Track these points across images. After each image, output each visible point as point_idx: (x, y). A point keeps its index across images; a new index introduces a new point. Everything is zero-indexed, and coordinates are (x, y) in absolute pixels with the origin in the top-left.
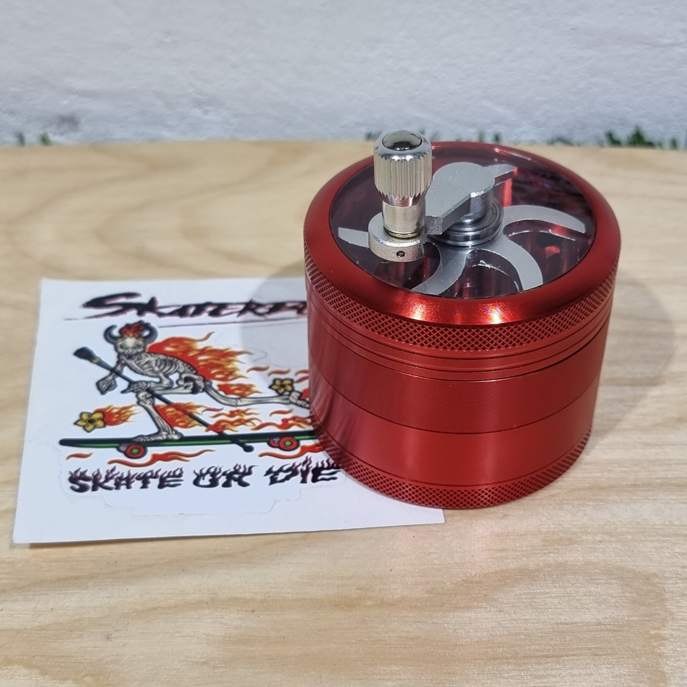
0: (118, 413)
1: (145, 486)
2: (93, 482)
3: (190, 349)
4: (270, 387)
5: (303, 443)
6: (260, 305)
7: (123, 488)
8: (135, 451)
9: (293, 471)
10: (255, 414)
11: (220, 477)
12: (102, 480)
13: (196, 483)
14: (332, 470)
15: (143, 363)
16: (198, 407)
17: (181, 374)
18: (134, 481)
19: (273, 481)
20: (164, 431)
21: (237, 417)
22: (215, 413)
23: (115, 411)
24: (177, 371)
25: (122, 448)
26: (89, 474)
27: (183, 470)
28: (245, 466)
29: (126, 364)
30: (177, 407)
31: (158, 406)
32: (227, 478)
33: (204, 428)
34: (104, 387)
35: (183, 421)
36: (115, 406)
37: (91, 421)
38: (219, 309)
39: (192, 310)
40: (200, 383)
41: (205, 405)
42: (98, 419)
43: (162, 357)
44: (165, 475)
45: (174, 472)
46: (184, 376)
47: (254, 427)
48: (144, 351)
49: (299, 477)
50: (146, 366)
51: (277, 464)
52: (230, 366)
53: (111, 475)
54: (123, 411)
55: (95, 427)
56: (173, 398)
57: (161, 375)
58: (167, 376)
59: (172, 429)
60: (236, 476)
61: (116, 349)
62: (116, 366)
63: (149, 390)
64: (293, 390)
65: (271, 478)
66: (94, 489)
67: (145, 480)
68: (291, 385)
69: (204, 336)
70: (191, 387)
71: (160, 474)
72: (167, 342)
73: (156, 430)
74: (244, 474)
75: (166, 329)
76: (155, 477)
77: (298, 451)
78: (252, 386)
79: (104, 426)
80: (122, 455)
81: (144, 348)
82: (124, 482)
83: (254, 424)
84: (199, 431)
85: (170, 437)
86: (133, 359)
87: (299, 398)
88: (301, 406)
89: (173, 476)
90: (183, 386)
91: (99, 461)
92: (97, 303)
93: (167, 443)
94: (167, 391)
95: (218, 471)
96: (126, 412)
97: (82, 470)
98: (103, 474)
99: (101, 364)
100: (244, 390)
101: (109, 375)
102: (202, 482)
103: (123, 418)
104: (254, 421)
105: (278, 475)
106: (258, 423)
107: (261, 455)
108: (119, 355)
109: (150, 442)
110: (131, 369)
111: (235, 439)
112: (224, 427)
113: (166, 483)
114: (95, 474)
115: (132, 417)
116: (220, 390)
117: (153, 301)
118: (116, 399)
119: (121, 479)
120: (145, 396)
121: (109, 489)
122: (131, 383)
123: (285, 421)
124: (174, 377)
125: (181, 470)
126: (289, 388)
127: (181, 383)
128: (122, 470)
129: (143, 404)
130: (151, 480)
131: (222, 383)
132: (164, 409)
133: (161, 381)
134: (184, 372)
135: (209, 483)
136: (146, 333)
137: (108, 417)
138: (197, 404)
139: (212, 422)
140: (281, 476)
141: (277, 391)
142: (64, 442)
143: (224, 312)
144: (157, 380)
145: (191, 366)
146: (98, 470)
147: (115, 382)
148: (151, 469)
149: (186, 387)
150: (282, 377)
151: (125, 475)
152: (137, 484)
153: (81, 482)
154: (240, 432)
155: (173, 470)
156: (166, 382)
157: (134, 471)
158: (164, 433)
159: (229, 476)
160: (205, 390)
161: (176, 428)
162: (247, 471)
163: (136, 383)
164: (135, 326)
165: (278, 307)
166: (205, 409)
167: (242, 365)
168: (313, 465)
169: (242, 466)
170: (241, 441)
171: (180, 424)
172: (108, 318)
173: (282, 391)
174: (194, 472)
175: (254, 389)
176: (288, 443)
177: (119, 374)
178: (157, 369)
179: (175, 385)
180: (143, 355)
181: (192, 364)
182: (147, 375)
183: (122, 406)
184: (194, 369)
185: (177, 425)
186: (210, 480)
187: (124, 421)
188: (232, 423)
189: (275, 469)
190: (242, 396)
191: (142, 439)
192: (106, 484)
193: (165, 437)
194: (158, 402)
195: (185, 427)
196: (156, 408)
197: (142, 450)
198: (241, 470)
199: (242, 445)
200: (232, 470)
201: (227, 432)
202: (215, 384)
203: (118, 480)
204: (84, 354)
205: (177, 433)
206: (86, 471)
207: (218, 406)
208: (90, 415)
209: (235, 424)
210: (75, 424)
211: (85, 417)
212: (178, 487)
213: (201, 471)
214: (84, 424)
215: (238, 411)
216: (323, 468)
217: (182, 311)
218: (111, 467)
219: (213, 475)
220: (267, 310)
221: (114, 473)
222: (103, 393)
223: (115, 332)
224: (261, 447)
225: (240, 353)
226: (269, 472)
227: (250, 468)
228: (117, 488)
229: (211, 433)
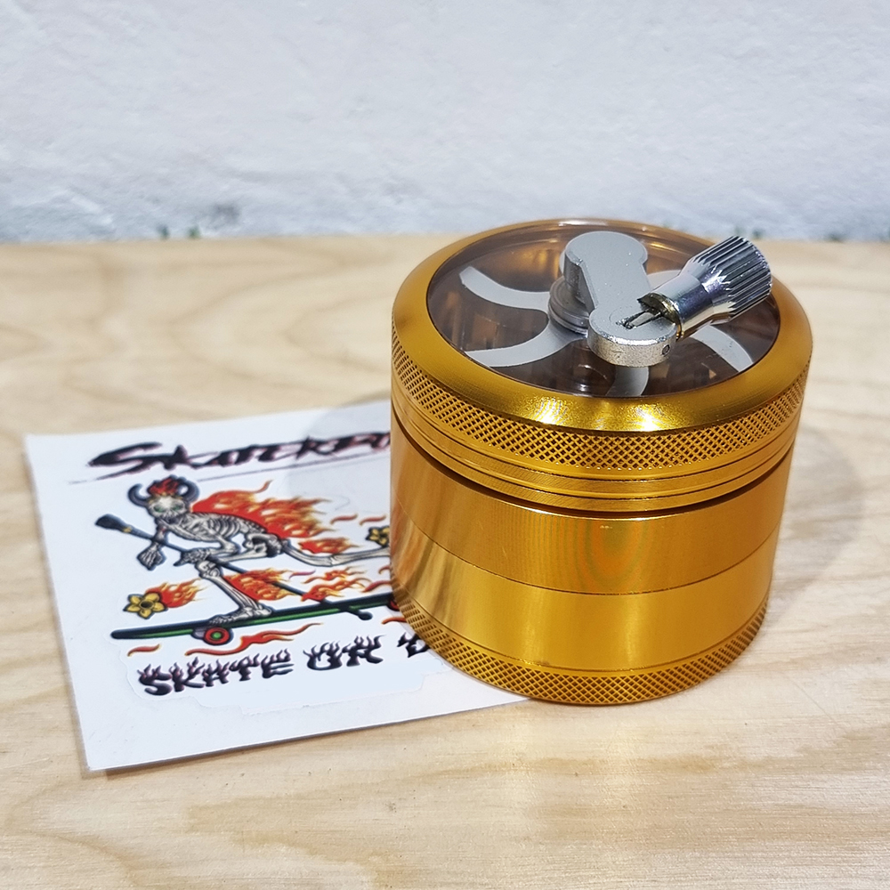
0: (178, 591)
1: (245, 677)
2: (174, 680)
3: (247, 504)
4: (368, 538)
6: (320, 443)
7: (217, 683)
8: (217, 636)
10: (360, 573)
11: (340, 655)
12: (185, 677)
13: (311, 665)
15: (191, 527)
16: (282, 572)
17: (246, 535)
18: (228, 673)
19: (412, 652)
20: (247, 606)
21: (337, 580)
22: (307, 578)
23: (173, 589)
24: (239, 532)
25: (197, 634)
26: (164, 671)
27: (288, 651)
28: (368, 638)
30: (254, 575)
31: (230, 578)
32: (350, 655)
33: (299, 597)
34: (150, 561)
35: (269, 592)
36: (171, 583)
37: (146, 605)
38: (269, 453)
39: (234, 457)
40: (274, 543)
41: (290, 569)
42: (154, 601)
43: (214, 517)
44: (267, 661)
45: (278, 656)
46: (250, 537)
47: (363, 589)
48: (188, 512)
50: (196, 530)
52: (307, 519)
53: (194, 670)
54: (184, 588)
55: (153, 612)
56: (246, 565)
57: (220, 538)
59: (257, 604)
60: (361, 651)
61: (150, 513)
62: (157, 534)
63: (209, 559)
65: (408, 648)
66: (178, 688)
67: (243, 671)
69: (260, 486)
70: (265, 549)
71: (259, 660)
72: (216, 498)
73: (236, 607)
74: (370, 648)
75: (208, 483)
76: (255, 665)
78: (344, 539)
79: (165, 610)
80: (201, 642)
81: (187, 507)
82: (215, 676)
83: (363, 586)
84: (293, 602)
85: (257, 613)
86: (177, 523)
89: (279, 661)
90: (253, 549)
91: (173, 653)
92: (106, 459)
93: (256, 621)
94: (235, 558)
95: (335, 648)
96: (188, 589)
97: (154, 667)
98: (185, 670)
99: (134, 533)
100: (336, 547)
101: (152, 545)
102: (318, 664)
103: (187, 597)
104: (360, 582)
105: (415, 643)
106: (367, 584)
107: (385, 622)
108: (156, 520)
109: (232, 622)
110: (178, 535)
111: (344, 607)
112: (324, 594)
113: (272, 671)
114: (173, 669)
115: (198, 594)
116: (303, 549)
117: (180, 449)
118: (170, 574)
119: (209, 672)
120: (207, 566)
121: (198, 686)
124: (239, 539)
125: (286, 651)
127: (250, 545)
128: (208, 662)
129: (208, 576)
130: (250, 669)
131: (303, 540)
132: (238, 580)
133: (222, 547)
134: (249, 533)
135: (328, 664)
136: (184, 490)
137: (167, 598)
138: (278, 569)
139: (307, 589)
140: (419, 645)
141: (377, 542)
142: (117, 635)
143: (277, 455)
144: (217, 545)
145: (256, 523)
146: (175, 665)
147: (162, 554)
148: (246, 656)
149: (258, 550)
150: (379, 525)
151: (214, 667)
152: (234, 677)
153: (157, 682)
154: (348, 597)
155: (275, 654)
157: (223, 660)
158: (248, 609)
159: (353, 654)
160: (283, 551)
161: (261, 601)
162: (373, 643)
163: (190, 551)
164: (165, 483)
165: (344, 443)
166: (291, 574)
167: (322, 515)
169: (365, 638)
170: (352, 607)
171: (266, 596)
172: (127, 476)
173: (384, 541)
174: (304, 653)
175: (348, 543)
177: (163, 543)
178: (211, 532)
179: (243, 549)
180: (188, 517)
181: (256, 521)
182: (201, 540)
183: (179, 582)
184: (261, 527)
185: (261, 597)
186: (329, 661)
187: (190, 600)
188: (333, 588)
189: (408, 638)
191: (221, 620)
193: (251, 614)
194: (226, 572)
195: (273, 598)
196: (226, 580)
197: (226, 633)
198: (366, 644)
199: (355, 612)
200: (354, 644)
201: (330, 599)
202: (295, 542)
203: (206, 674)
204: (107, 522)
205: (264, 607)
206: (158, 669)
207: (308, 569)
208: (142, 597)
209: (338, 587)
210: (125, 610)
211: (135, 600)
212: (289, 673)
213: (313, 650)
214: (137, 609)
215: (336, 572)
217: (222, 459)
218: (191, 659)
219: (331, 653)
220: (331, 448)
221: (198, 666)
222: (150, 568)
223: (142, 493)
224: (380, 613)
225: (315, 502)
226: (402, 641)
227: (376, 639)
228: (209, 684)
229: (310, 603)
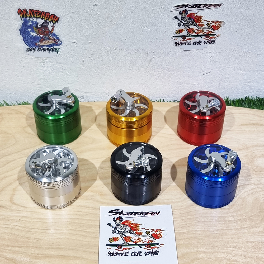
1: (122, 255)
2: (112, 254)
3: (130, 223)
4: (146, 233)
5: (152, 246)
6: (143, 213)
9: (150, 253)
10: (143, 239)
12: (114, 254)
13: (131, 255)
14: (157, 253)
15: (121, 227)
19: (146, 255)
21: (139, 240)
22: (135, 239)
23: (116, 238)
25: (118, 247)
26: (111, 252)
27: (129, 252)
29: (117, 227)
30: (128, 237)
33: (133, 242)
34: (113, 232)
37: (111, 240)
38: (135, 214)
39: (130, 214)
40: (132, 232)
41: (133, 237)
42: (113, 240)
43: (124, 225)
46: (129, 230)
49: (151, 254)
51: (147, 251)
52: (138, 228)
55: (112, 242)
56: (127, 235)
57: (124, 229)
58: (125, 230)
60: (139, 253)
61: (115, 223)
62: (115, 227)
63: (122, 233)
64: (150, 234)
65: (146, 254)
66: (113, 256)
68: (150, 232)
69: (132, 220)
72: (125, 222)
74: (140, 253)
75: (125, 218)
76: (124, 253)
77: (151, 248)
78: (142, 232)
79: (114, 242)
81: (121, 223)
84: (132, 243)
86: (119, 226)
87: (151, 236)
88: (151, 238)
89: (127, 253)
91: (114, 249)
92: (111, 212)
93: (126, 246)
97: (110, 251)
98: (114, 252)
99: (113, 227)
100: (141, 234)
101: (114, 229)
102: (133, 255)
103: (117, 240)
106: (143, 241)
107: (144, 249)
108: (116, 225)
109: (123, 245)
111: (139, 245)
112: (137, 242)
113: (126, 255)
115: (119, 240)
117: (122, 211)
118: (116, 235)
121: (116, 256)
122: (119, 231)
123: (148, 241)
124: (127, 230)
126: (149, 233)
128: (118, 252)
129: (121, 236)
130: (123, 254)
131: (136, 232)
132: (125, 238)
133: (124, 231)
135: (134, 255)
136: (121, 219)
138: (131, 237)
139: (134, 241)
140: (148, 254)
141: (147, 234)
142: (107, 245)
143: (136, 214)
147: (115, 231)
148: (123, 251)
149: (129, 233)
150: (148, 230)
151: (118, 253)
152: (120, 255)
153: (110, 254)
154: (140, 243)
156: (125, 231)
157: (120, 252)
158: (125, 243)
159: (138, 254)
164: (119, 217)
165: (147, 213)
167: (140, 227)
168: (154, 252)
172: (113, 215)
173: (148, 234)
176: (149, 246)
177: (116, 229)
178: (123, 228)
180: (121, 225)
181: (130, 227)
182: (121, 229)
183: (117, 237)
185: (128, 241)
188: (138, 241)
189: (146, 252)
190: (140, 235)
191: (121, 245)
192: (115, 255)
194: (124, 236)
195: (129, 242)
197: (121, 247)
198: (140, 252)
199: (140, 246)
201: (137, 243)
202: (135, 232)
204: (109, 224)
205: (128, 243)
207: (136, 237)
210: (108, 241)
211: (110, 239)
212: (128, 256)
213: (132, 252)
215: (139, 238)
216: (155, 252)
217: (128, 214)
219: (135, 253)
220: (145, 214)
221: (116, 252)
222: (113, 234)
223: (115, 219)
224: (144, 247)
225: (140, 224)
226: (145, 253)
227: (142, 252)
228: (117, 256)
229: (134, 244)
